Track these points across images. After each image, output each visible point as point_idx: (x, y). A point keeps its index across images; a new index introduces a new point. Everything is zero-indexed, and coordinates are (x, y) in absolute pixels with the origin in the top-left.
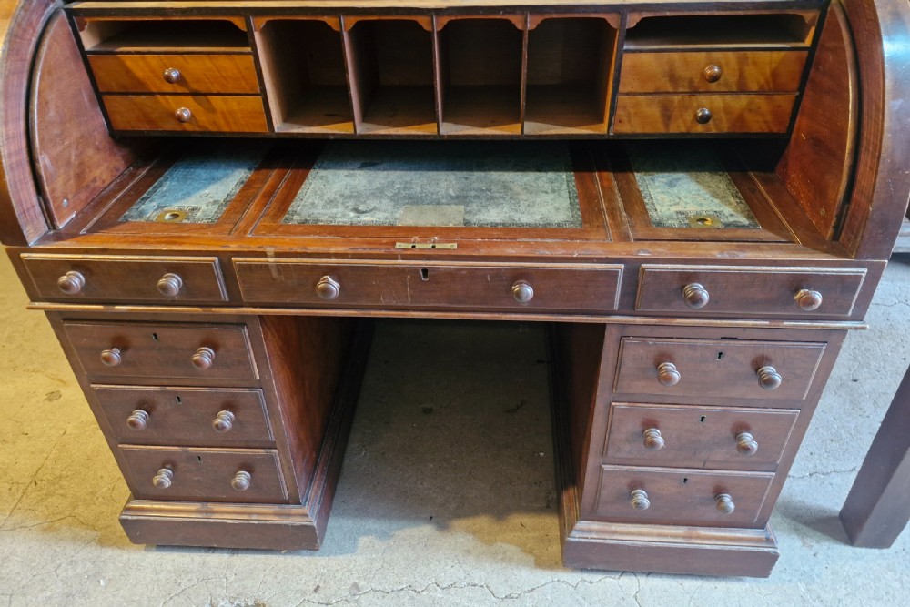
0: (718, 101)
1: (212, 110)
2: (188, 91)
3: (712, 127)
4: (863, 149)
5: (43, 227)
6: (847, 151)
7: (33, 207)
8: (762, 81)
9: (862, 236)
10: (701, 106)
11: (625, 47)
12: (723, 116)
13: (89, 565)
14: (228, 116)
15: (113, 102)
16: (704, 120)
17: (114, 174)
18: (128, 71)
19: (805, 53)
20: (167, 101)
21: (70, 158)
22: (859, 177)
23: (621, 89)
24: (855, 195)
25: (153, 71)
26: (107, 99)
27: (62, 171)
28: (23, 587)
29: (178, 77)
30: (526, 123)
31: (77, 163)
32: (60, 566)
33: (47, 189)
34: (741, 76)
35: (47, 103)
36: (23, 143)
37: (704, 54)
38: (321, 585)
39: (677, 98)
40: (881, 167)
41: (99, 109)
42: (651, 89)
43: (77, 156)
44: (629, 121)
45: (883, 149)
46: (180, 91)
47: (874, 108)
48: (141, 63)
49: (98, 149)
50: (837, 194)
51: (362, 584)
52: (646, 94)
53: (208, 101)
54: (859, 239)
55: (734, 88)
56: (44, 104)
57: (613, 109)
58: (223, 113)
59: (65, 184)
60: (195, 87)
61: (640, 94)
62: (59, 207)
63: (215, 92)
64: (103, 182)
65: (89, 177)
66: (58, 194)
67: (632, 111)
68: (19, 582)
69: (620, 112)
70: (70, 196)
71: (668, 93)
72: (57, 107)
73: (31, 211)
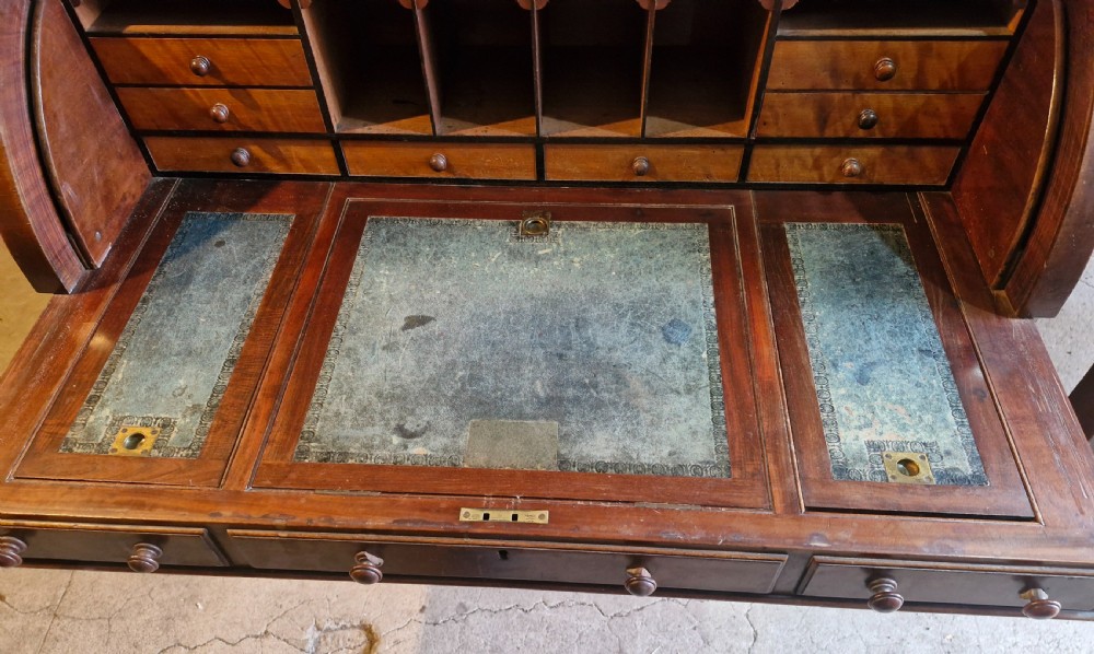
0: (886, 100)
1: (255, 107)
2: (222, 84)
3: (877, 132)
4: (1051, 190)
5: (79, 269)
6: (1032, 191)
7: (64, 247)
8: (945, 76)
9: (1030, 294)
10: (866, 106)
11: (779, 33)
12: (892, 119)
13: (183, 588)
14: (275, 113)
15: (132, 97)
16: (868, 125)
17: (144, 183)
18: (144, 59)
19: (1006, 44)
20: (197, 94)
21: (93, 180)
22: (1040, 222)
23: (769, 85)
24: (1032, 243)
25: (176, 59)
26: (122, 92)
27: (88, 198)
28: (120, 611)
29: (208, 67)
30: (648, 119)
31: (101, 182)
32: (152, 589)
33: (77, 226)
34: (921, 72)
35: (55, 116)
36: (39, 173)
37: (876, 43)
38: (427, 605)
39: (837, 96)
40: (1066, 219)
41: (113, 106)
42: (807, 86)
43: (100, 174)
44: (777, 124)
45: (1073, 199)
46: (212, 84)
47: (1073, 142)
48: (160, 48)
49: (121, 158)
50: (1011, 239)
51: (469, 603)
52: (799, 91)
53: (249, 95)
54: (1026, 296)
55: (910, 86)
56: (52, 117)
57: (757, 109)
58: (268, 110)
59: (93, 214)
60: (231, 78)
61: (792, 91)
62: (93, 243)
63: (257, 84)
64: (134, 197)
65: (118, 196)
66: (89, 226)
67: (781, 111)
68: (114, 606)
69: (765, 112)
70: (102, 226)
71: (827, 90)
72: (67, 117)
73: (63, 253)
